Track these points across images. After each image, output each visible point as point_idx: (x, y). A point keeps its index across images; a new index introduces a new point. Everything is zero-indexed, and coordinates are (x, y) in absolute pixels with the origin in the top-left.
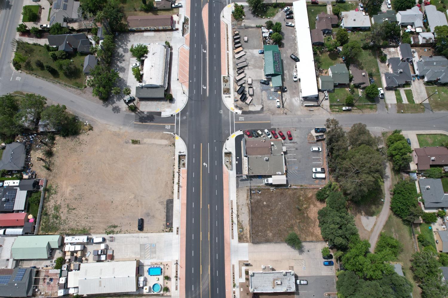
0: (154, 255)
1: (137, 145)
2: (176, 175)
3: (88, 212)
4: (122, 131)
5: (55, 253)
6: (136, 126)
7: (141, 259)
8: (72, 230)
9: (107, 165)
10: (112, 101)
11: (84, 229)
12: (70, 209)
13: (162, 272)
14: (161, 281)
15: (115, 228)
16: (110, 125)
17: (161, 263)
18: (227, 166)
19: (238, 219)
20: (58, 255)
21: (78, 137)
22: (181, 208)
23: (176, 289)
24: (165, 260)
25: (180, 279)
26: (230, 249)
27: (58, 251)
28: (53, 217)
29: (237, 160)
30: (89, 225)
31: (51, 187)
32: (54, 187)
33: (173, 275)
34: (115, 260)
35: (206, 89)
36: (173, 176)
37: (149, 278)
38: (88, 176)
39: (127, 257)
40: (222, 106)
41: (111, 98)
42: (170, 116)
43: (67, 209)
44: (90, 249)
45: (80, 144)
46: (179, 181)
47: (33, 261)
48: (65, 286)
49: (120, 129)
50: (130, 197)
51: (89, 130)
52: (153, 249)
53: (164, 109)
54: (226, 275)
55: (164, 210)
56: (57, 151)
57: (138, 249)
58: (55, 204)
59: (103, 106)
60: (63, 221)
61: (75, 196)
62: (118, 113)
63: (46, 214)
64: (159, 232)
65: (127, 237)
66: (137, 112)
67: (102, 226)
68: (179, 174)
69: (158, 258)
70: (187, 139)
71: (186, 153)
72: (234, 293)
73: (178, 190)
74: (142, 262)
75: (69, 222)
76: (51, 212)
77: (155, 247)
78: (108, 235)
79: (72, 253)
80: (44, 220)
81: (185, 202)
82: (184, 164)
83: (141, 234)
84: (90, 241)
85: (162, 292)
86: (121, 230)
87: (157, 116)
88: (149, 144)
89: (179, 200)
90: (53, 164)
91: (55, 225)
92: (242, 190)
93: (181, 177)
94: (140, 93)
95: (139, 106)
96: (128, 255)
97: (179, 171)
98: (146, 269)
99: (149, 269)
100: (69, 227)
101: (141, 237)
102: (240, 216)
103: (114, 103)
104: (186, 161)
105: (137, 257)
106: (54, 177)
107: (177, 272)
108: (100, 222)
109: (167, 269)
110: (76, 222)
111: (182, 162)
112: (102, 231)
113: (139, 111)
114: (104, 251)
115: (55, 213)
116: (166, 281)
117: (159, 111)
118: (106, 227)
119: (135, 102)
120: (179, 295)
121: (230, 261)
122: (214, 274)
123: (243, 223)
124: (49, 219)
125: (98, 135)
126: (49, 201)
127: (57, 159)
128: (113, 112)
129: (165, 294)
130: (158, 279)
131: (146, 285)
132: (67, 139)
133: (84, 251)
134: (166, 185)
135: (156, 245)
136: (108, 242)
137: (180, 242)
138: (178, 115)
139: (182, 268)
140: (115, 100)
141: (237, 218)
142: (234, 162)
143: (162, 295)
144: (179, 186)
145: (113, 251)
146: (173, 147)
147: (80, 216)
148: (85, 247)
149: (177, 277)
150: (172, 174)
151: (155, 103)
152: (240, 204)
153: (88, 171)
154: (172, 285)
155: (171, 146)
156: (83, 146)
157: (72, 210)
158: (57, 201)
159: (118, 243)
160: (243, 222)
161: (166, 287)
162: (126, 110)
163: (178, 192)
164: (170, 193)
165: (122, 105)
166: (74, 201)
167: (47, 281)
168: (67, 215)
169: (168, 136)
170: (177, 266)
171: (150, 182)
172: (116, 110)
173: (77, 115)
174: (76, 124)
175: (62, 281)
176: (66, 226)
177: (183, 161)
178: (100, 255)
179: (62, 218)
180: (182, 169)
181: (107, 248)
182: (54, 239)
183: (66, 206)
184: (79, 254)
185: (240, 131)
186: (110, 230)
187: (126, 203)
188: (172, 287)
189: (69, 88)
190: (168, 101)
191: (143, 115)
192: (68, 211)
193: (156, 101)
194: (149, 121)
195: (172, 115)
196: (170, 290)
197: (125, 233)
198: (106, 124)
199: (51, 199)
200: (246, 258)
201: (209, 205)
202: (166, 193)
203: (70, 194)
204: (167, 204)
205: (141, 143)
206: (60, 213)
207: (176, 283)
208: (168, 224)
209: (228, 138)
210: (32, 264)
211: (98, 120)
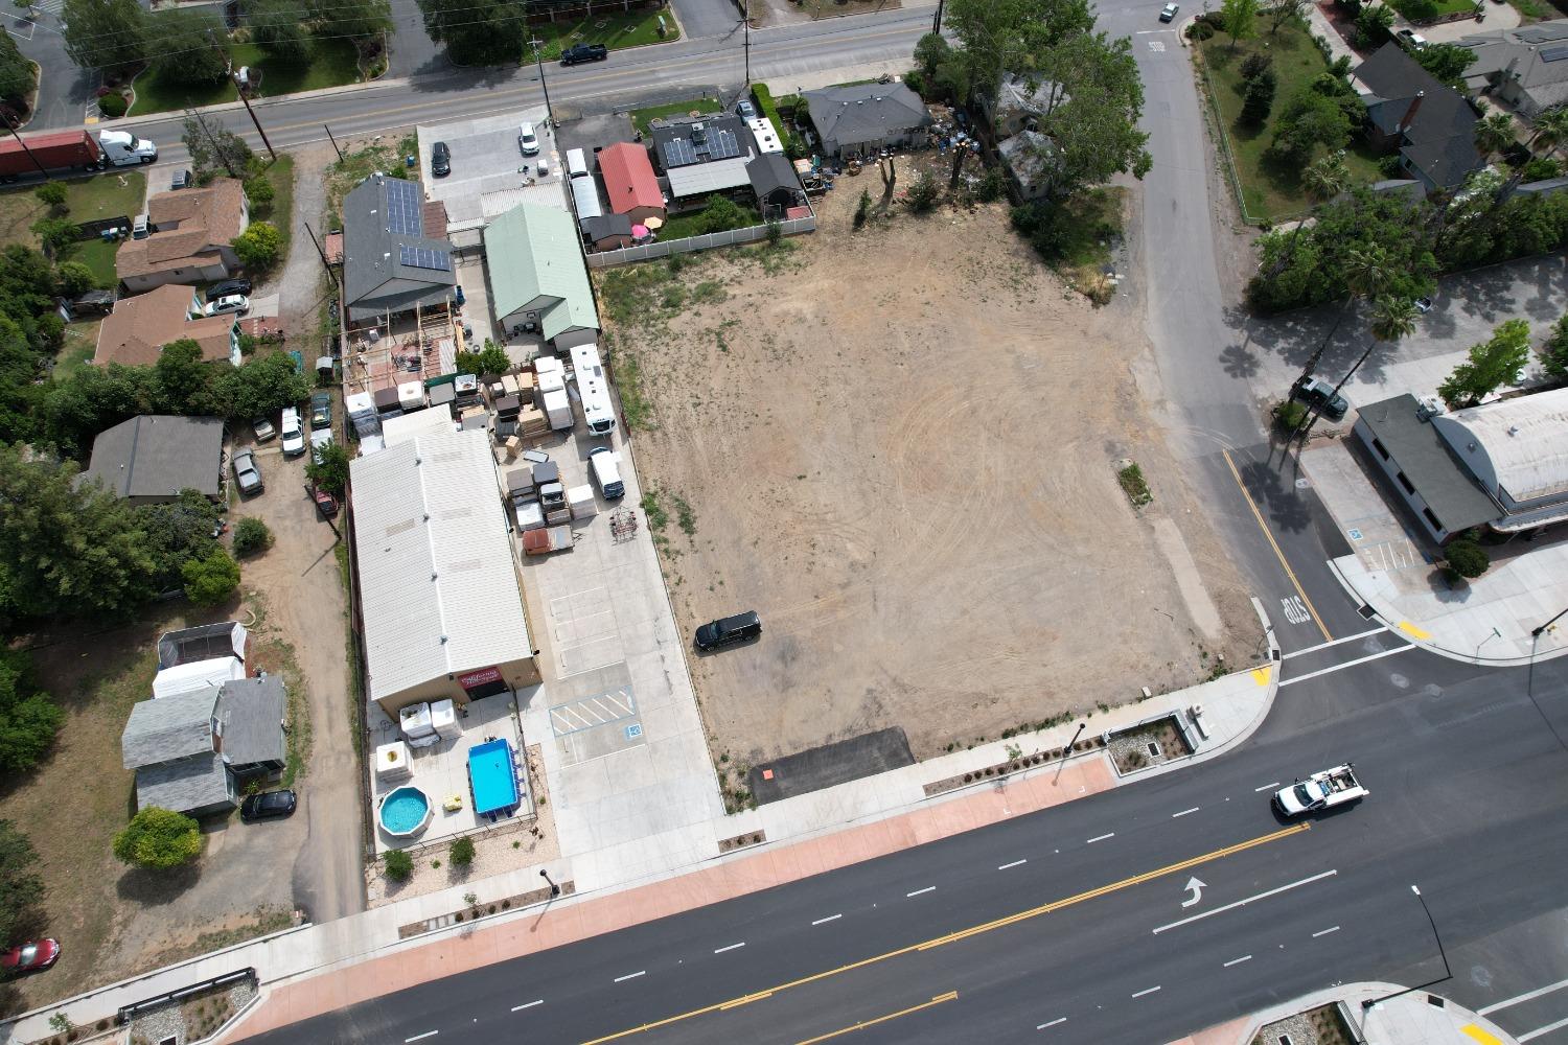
0: (579, 750)
1: (1119, 496)
2: (1059, 737)
3: (724, 401)
4: (1154, 414)
5: (527, 343)
6: (1216, 463)
7: (548, 689)
8: (634, 368)
9: (966, 404)
10: (1268, 333)
11: (645, 408)
12: (718, 334)
13: (492, 816)
14: (442, 829)
15: (681, 525)
16: (1155, 362)
17: (543, 801)
20: (516, 353)
21: (1039, 267)
22: (880, 825)
23: (406, 932)
24: (565, 820)
25: (467, 936)
27: (534, 348)
28: (670, 292)
30: (670, 421)
31: (792, 249)
32: (793, 259)
33: (485, 887)
34: (524, 570)
36: (1041, 719)
37: (455, 759)
38: (885, 354)
39: (548, 618)
41: (1281, 325)
42: (1362, 605)
43: (715, 325)
44: (565, 456)
45: (1011, 283)
46: (1026, 763)
47: (484, 290)
48: (390, 407)
49: (1161, 403)
50: (849, 546)
51: (1091, 295)
52: (613, 735)
53: (1379, 560)
55: (837, 729)
56: (942, 224)
57: (595, 660)
58: (727, 280)
59: (1225, 310)
60: (663, 326)
61: (782, 335)
62: (1229, 375)
63: (676, 268)
64: (712, 739)
65: (648, 591)
66: (1280, 447)
67: (678, 473)
68: (1067, 751)
69: (567, 779)
71: (1205, 751)
73: (978, 775)
74: (533, 702)
75: (664, 349)
76: (690, 281)
77: (623, 742)
78: (642, 505)
79: (533, 397)
80: (650, 270)
81: (924, 836)
82: (1134, 761)
83: (677, 654)
84: (599, 438)
85: (381, 847)
86: (678, 552)
87: (1319, 542)
88: (1155, 546)
89: (922, 794)
90: (887, 228)
91: (641, 308)
93: (1054, 766)
94: (1390, 423)
95: (1319, 446)
96: (560, 620)
97: (1088, 745)
98: (503, 728)
99: (503, 744)
100: (642, 353)
101: (663, 658)
103: (1267, 344)
104: (1159, 767)
105: (558, 667)
106: (835, 246)
107: (506, 905)
108: (691, 457)
109: (516, 845)
110: (668, 369)
111: (1141, 746)
112: (653, 475)
113: (1293, 451)
114: (561, 506)
115: (688, 294)
116: (445, 857)
117: (1351, 537)
118: (674, 490)
119: (1323, 424)
120: (371, 956)
124: (659, 280)
125: (1085, 333)
126: (731, 262)
127: (912, 231)
128: (1220, 351)
129: (372, 873)
130: (454, 810)
131: (416, 752)
132: (1012, 239)
133: (550, 433)
134: (978, 700)
135: (635, 742)
136: (604, 516)
137: (679, 873)
138: (1391, 639)
139: (533, 929)
140: (1281, 344)
143: (368, 858)
144: (1001, 771)
145: (568, 550)
146: (1203, 674)
147: (698, 378)
148: (564, 433)
149: (476, 915)
150: (1051, 713)
151: (1378, 508)
153: (906, 346)
154: (432, 895)
155: (1205, 655)
156: (1008, 296)
157: (715, 344)
158: (739, 283)
159: (613, 559)
161: (411, 867)
162: (1265, 400)
163: (968, 779)
164: (944, 733)
165: (1276, 379)
166: (757, 335)
167: (411, 353)
168: (689, 333)
169: (1249, 625)
170: (538, 896)
171: (965, 612)
172: (1239, 363)
173: (1127, 237)
174: (1090, 245)
175: (410, 390)
176: (642, 346)
177: (1154, 752)
178: (539, 500)
179: (672, 321)
180: (1104, 756)
181: (577, 519)
182: (580, 310)
183: (730, 318)
184: (528, 414)
186: (665, 509)
187: (819, 537)
188: (414, 903)
189: (1222, 182)
190: (1433, 568)
191: (1285, 474)
192: (710, 331)
194: (1269, 511)
195: (1369, 610)
196: (402, 893)
197: (665, 576)
198: (1151, 347)
199: (742, 264)
201: (953, 995)
202: (933, 711)
203: (782, 318)
204: (874, 737)
205: (1143, 509)
206: (695, 308)
207: (442, 922)
208: (768, 774)
209: (1446, 1002)
210: (473, 291)
211: (1153, 313)
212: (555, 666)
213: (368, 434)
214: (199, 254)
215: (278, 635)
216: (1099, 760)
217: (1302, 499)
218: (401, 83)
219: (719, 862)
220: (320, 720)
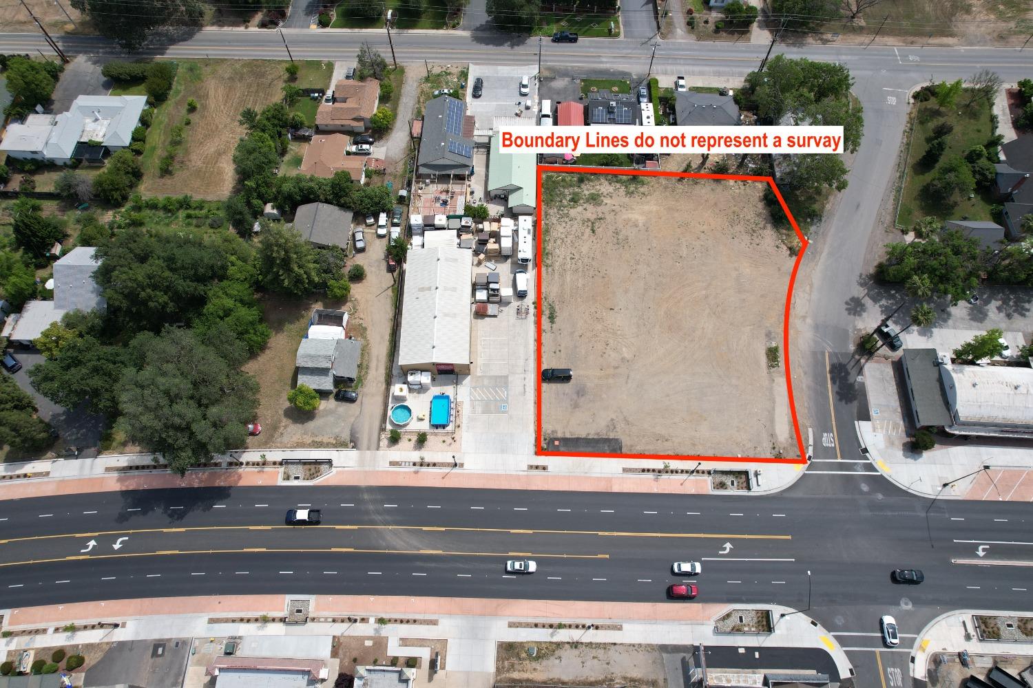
0: (479, 409)
1: (763, 360)
2: (690, 465)
3: (586, 260)
4: (798, 322)
5: (498, 204)
6: (819, 357)
7: (472, 379)
8: (547, 231)
9: (704, 292)
10: (879, 294)
11: (547, 254)
12: (593, 223)
13: (437, 427)
14: (415, 426)
15: (549, 318)
16: (810, 294)
17: (459, 426)
18: (728, 616)
19: (567, 646)
20: (494, 209)
21: (769, 226)
22: (599, 479)
23: (392, 464)
24: (466, 436)
25: (416, 472)
26: (483, 615)
27: (501, 209)
28: (574, 194)
29: (750, 650)
30: (557, 264)
31: (643, 184)
32: (642, 190)
33: (428, 454)
34: (474, 321)
35: (978, 557)
36: (685, 455)
37: (426, 398)
38: (672, 255)
39: (479, 346)
40: (926, 610)
41: (887, 291)
42: (864, 447)
43: (593, 217)
44: (504, 269)
45: (751, 231)
46: (672, 472)
47: (484, 169)
48: (429, 225)
49: (804, 318)
51: (790, 249)
52: (495, 406)
53: (882, 428)
54: (413, 599)
55: (593, 432)
56: (726, 188)
57: (495, 371)
58: (605, 194)
59: (861, 275)
60: (567, 212)
61: (624, 232)
62: (847, 312)
63: (581, 181)
65: (526, 346)
66: (857, 357)
67: (554, 292)
68: (693, 472)
69: (471, 420)
70: (799, 494)
71: (756, 491)
72: (363, 620)
73: (648, 470)
74: (464, 382)
75: (564, 225)
76: (586, 190)
77: (498, 411)
78: (534, 303)
79: (496, 236)
80: (568, 178)
81: (616, 489)
82: (722, 485)
83: (532, 379)
84: (522, 266)
85: (389, 427)
86: (544, 330)
87: (855, 411)
88: (771, 390)
89: (622, 472)
90: (696, 183)
91: (558, 199)
92: (654, 662)
93: (685, 476)
94: (917, 361)
95: (877, 362)
96: (484, 348)
97: (703, 472)
98: (449, 390)
99: (448, 397)
100: (553, 224)
101: (525, 379)
102: (576, 652)
103: (875, 300)
104: (732, 491)
105: (478, 369)
106: (666, 188)
107: (434, 465)
108: (563, 285)
109: (444, 442)
111: (728, 480)
113: (863, 361)
114: (497, 295)
115: (584, 197)
116: (415, 438)
117: (873, 413)
118: (551, 300)
119: (885, 350)
120: (377, 469)
121: (450, 614)
122: (419, 564)
123: (553, 661)
124: (571, 186)
125: (779, 269)
126: (610, 184)
127: (709, 188)
128: (847, 298)
129: (383, 436)
130: (422, 420)
131: (410, 390)
132: (761, 205)
133: (500, 256)
134: (659, 438)
135: (503, 412)
136: (515, 304)
137: (508, 473)
138: (870, 467)
139: (443, 478)
140: (884, 302)
141: (568, 643)
142: (742, 642)
143: (383, 429)
144: (659, 472)
145: (495, 316)
146: (771, 458)
147: (576, 244)
148: (506, 257)
149: (421, 465)
150: (690, 454)
151: (894, 402)
152: (612, 652)
153: (684, 252)
154: (405, 452)
155: (774, 448)
156: (747, 238)
157: (590, 228)
158: (611, 197)
159: (514, 326)
160: (558, 661)
161: (400, 438)
162: (860, 330)
163: (643, 470)
164: (640, 449)
165: (870, 321)
166: (612, 228)
167: (443, 197)
168: (579, 218)
170: (448, 465)
171: (668, 396)
172: (856, 307)
173: (823, 219)
174: (801, 219)
175: (440, 220)
177: (733, 484)
178: (487, 289)
179: (572, 210)
180: (709, 480)
181: (502, 303)
182: (527, 197)
183: (600, 215)
184: (491, 245)
185: (851, 667)
186: (544, 308)
187: (611, 341)
188: (398, 453)
189: (892, 197)
190: (908, 439)
191: (853, 372)
192: (589, 220)
193: (901, 407)
194: (836, 389)
195: (865, 451)
196: (393, 448)
197: (536, 340)
198: (811, 286)
199: (615, 187)
200: (452, 661)
201: (607, 556)
202: (638, 437)
203: (627, 221)
204: (607, 441)
205: (773, 370)
206: (585, 205)
207: (407, 464)
208: (557, 443)
209: (819, 625)
210: (479, 169)
211: (820, 267)
212: (477, 370)
213: (417, 234)
214: (354, 119)
215: (361, 322)
216: (705, 481)
217: (857, 387)
218: (466, 34)
219: (526, 473)
220: (373, 365)
